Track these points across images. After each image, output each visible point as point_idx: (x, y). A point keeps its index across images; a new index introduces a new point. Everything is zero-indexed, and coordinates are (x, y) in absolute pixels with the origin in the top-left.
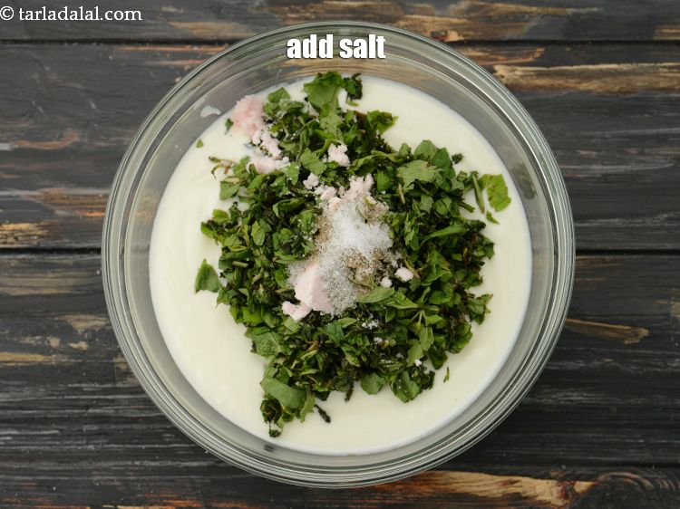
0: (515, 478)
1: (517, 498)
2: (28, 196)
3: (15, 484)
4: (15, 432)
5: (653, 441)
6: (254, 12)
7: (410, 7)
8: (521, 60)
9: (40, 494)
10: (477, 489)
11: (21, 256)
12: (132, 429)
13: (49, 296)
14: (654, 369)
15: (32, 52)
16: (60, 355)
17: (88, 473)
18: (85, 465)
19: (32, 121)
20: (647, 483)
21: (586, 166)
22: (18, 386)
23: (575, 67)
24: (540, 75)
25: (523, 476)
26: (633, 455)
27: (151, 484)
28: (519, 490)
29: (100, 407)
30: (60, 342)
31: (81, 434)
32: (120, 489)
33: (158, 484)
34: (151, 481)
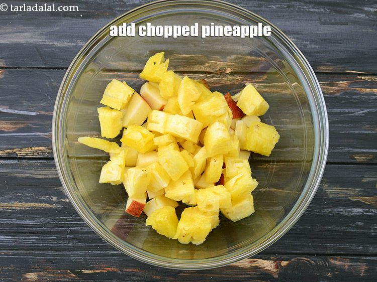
0: (255, 260)
1: (256, 268)
2: (43, 135)
3: (36, 260)
4: (37, 238)
5: (315, 244)
6: (144, 58)
7: (210, 57)
8: (257, 81)
9: (48, 265)
10: (239, 264)
11: (40, 161)
12: (89, 237)
13: (52, 179)
14: (316, 213)
15: (45, 73)
16: (57, 204)
17: (69, 255)
18: (68, 252)
19: (45, 102)
20: (313, 262)
21: (285, 125)
22: (38, 218)
23: (280, 84)
24: (265, 87)
25: (259, 259)
26: (306, 250)
27: (96, 261)
28: (257, 265)
29: (74, 227)
30: (57, 199)
31: (65, 239)
32: (83, 262)
33: (99, 260)
34: (96, 259)
